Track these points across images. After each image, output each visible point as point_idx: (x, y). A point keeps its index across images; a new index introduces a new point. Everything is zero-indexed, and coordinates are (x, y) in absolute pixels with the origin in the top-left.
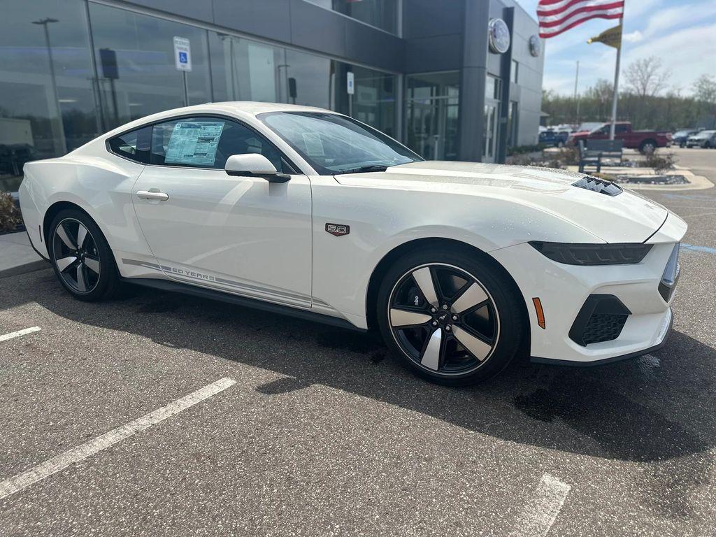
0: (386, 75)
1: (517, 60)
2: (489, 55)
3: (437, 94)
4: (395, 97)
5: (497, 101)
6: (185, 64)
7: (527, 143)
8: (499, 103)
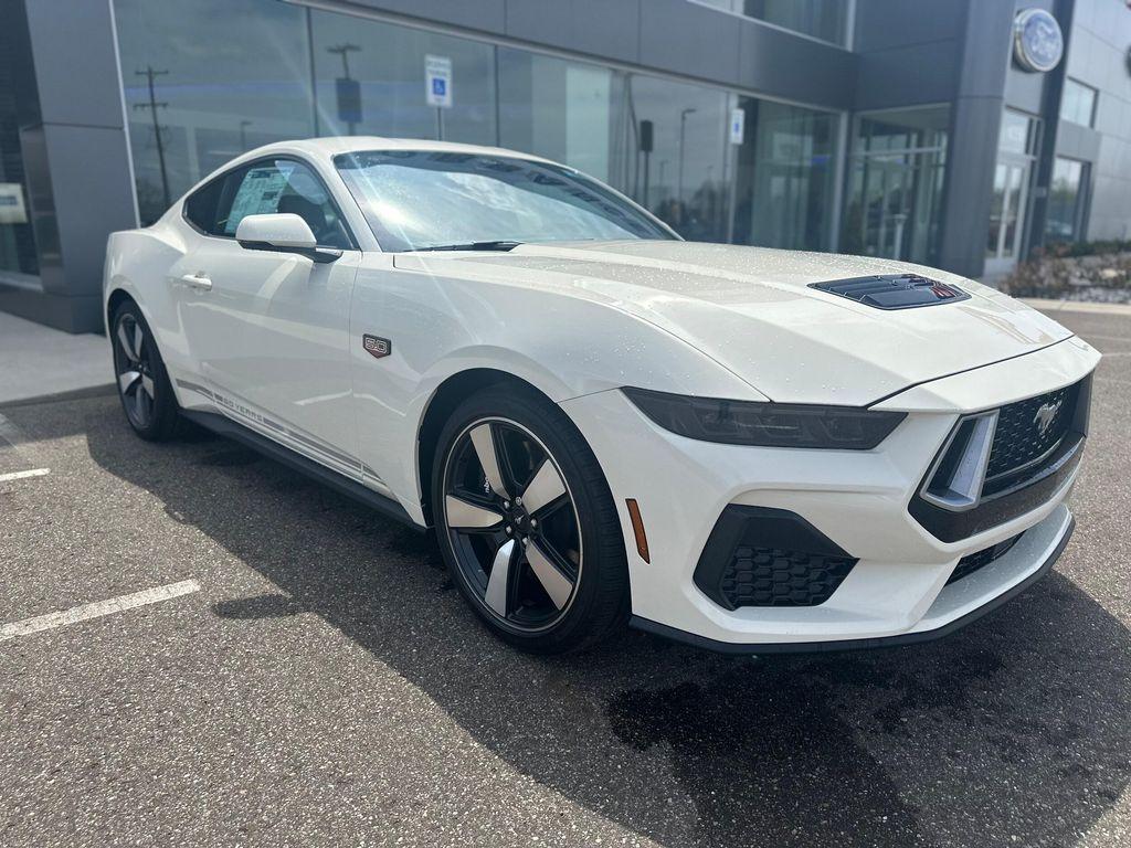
0: (816, 114)
1: (1095, 85)
2: (1011, 76)
3: (919, 145)
4: (834, 151)
5: (1031, 157)
6: (440, 97)
7: (1109, 236)
8: (1033, 163)
